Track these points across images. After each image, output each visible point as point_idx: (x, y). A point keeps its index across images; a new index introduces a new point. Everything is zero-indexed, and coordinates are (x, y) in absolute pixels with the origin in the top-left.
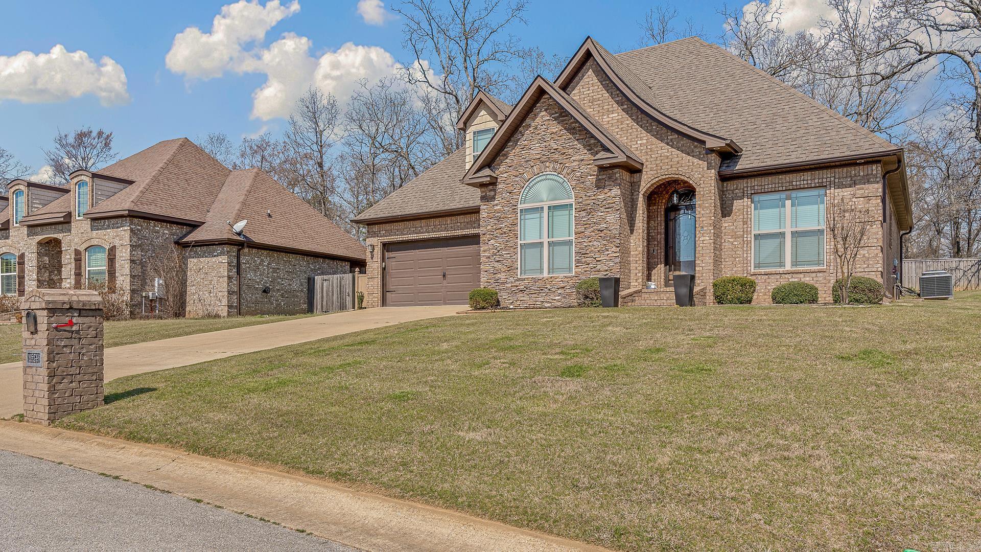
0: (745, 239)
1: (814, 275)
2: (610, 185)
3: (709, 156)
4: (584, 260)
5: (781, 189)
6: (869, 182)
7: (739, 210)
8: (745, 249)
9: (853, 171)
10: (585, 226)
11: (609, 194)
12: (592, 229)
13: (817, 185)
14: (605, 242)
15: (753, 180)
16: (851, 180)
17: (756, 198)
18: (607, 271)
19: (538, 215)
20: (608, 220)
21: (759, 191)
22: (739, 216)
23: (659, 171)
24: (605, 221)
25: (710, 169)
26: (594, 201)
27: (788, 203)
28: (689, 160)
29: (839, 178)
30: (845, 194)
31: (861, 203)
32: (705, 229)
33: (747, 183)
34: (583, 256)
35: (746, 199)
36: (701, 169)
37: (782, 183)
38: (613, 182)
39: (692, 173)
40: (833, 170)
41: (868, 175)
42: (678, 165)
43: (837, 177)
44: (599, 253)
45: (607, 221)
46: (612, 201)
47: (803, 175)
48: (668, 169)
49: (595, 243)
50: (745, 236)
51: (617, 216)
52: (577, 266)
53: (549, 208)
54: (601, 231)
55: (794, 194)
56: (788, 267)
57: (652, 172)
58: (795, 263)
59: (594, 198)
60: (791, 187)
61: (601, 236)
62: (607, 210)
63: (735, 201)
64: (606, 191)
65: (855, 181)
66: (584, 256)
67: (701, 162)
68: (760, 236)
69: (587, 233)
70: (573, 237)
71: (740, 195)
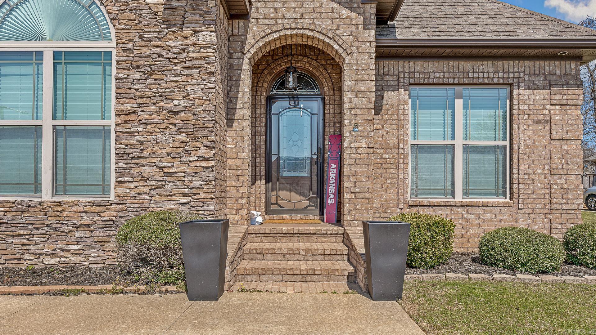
0: (401, 151)
1: (497, 210)
2: (195, 22)
3: (367, 6)
4: (135, 170)
5: (451, 81)
6: (567, 85)
7: (392, 106)
8: (401, 166)
9: (547, 66)
10: (139, 101)
11: (191, 40)
12: (155, 108)
13: (501, 81)
14: (183, 137)
15: (412, 63)
16: (545, 79)
17: (414, 90)
18: (186, 195)
19: (30, 69)
20: (191, 92)
21: (421, 81)
22: (391, 115)
23: (279, 21)
24: (184, 94)
25: (368, 29)
26: (159, 51)
27: (459, 103)
28: (333, 8)
29: (529, 75)
30: (538, 98)
31: (557, 112)
32: (360, 128)
33: (404, 67)
34: (134, 161)
35: (402, 91)
36: (354, 28)
37: (453, 72)
38: (201, 16)
39: (338, 32)
40: (521, 63)
41: (566, 74)
42: (315, 15)
43: (527, 72)
44: (169, 159)
45: (188, 95)
46: (200, 55)
47: (483, 65)
48: (296, 19)
49: (161, 137)
50: (401, 146)
51: (210, 85)
52: (119, 182)
53: (57, 55)
54: (176, 113)
55: (465, 91)
56: (459, 197)
57: (266, 21)
58: (466, 193)
59: (159, 43)
60: (465, 81)
61: (174, 124)
62: (188, 72)
63: (386, 92)
64: (186, 32)
65: (550, 81)
66: (137, 161)
67: (353, 15)
68: (417, 148)
69: (143, 114)
70: (112, 122)
71: (393, 83)
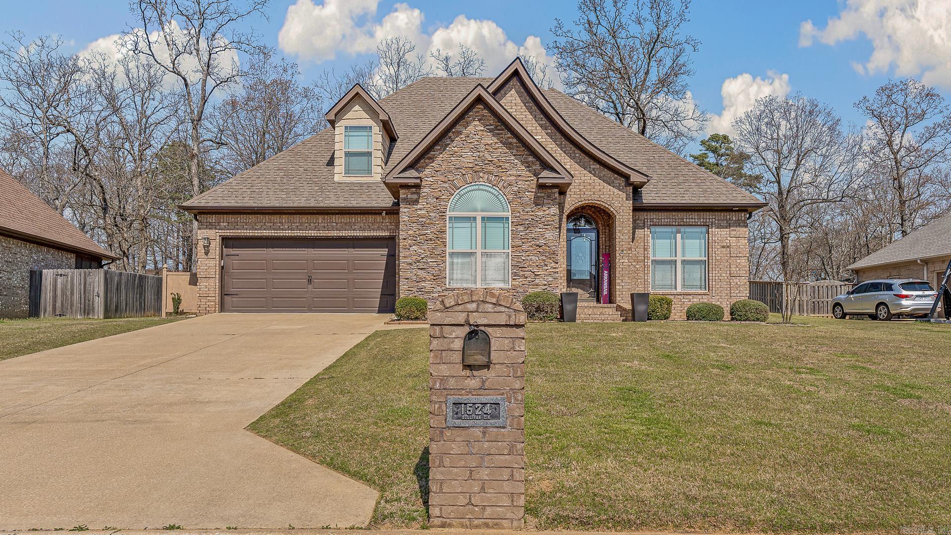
0: (646, 264)
1: (700, 297)
2: (549, 204)
3: (628, 188)
4: (521, 273)
5: (674, 224)
6: (739, 226)
7: (640, 238)
8: (646, 272)
9: (728, 215)
10: (523, 241)
11: (547, 212)
12: (531, 244)
13: (702, 224)
14: (544, 258)
15: (652, 214)
16: (727, 223)
17: (653, 229)
18: (545, 285)
19: (469, 225)
20: (547, 237)
21: (657, 224)
22: (640, 243)
23: (582, 196)
24: (544, 237)
25: (628, 200)
26: (532, 217)
27: (679, 236)
28: (610, 190)
29: (718, 220)
30: (723, 233)
31: (734, 241)
32: (625, 252)
33: (647, 215)
34: (520, 269)
35: (646, 229)
36: (621, 199)
37: (675, 219)
38: (552, 201)
39: (612, 202)
40: (713, 213)
41: (739, 220)
42: (600, 193)
43: (717, 219)
44: (537, 268)
45: (546, 238)
46: (552, 219)
47: (692, 215)
48: (591, 195)
49: (533, 258)
50: (646, 261)
51: (556, 233)
52: (513, 279)
53: (483, 218)
54: (540, 247)
55: (682, 229)
56: (679, 290)
57: (575, 196)
58: (684, 286)
59: (532, 214)
60: (682, 223)
61: (540, 252)
62: (546, 227)
63: (637, 230)
64: (545, 208)
65: (730, 224)
66: (522, 269)
67: (620, 193)
68: (655, 262)
69: (525, 247)
70: (510, 251)
71: (641, 225)
